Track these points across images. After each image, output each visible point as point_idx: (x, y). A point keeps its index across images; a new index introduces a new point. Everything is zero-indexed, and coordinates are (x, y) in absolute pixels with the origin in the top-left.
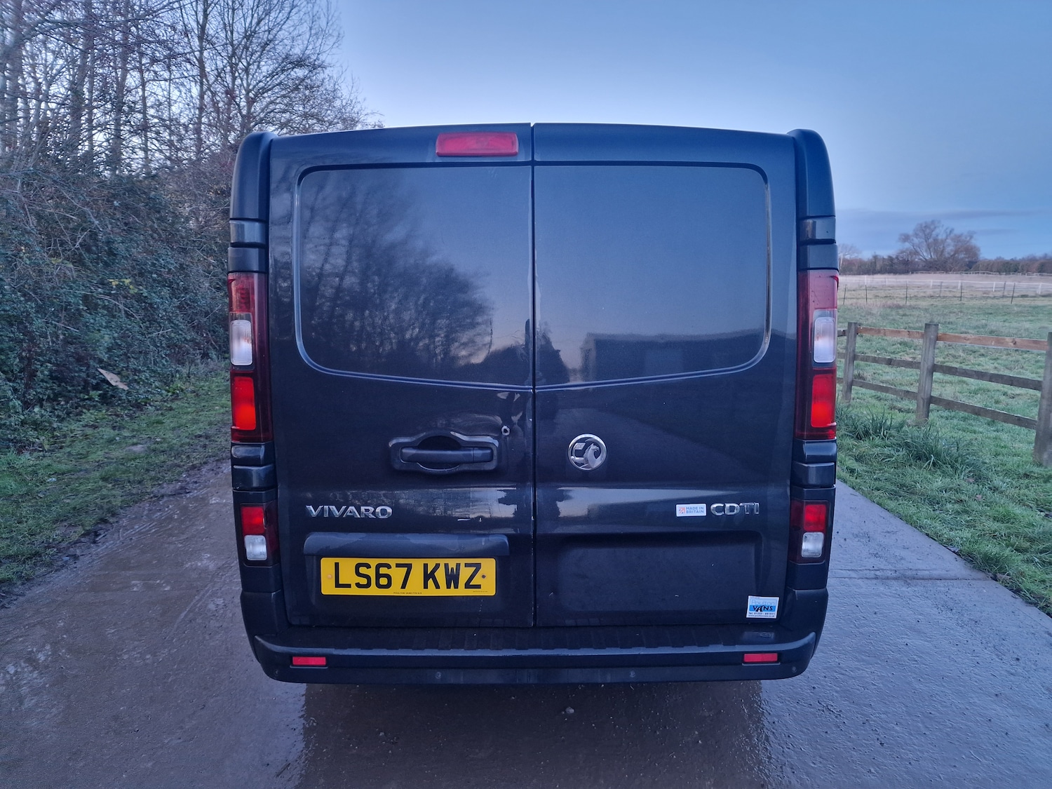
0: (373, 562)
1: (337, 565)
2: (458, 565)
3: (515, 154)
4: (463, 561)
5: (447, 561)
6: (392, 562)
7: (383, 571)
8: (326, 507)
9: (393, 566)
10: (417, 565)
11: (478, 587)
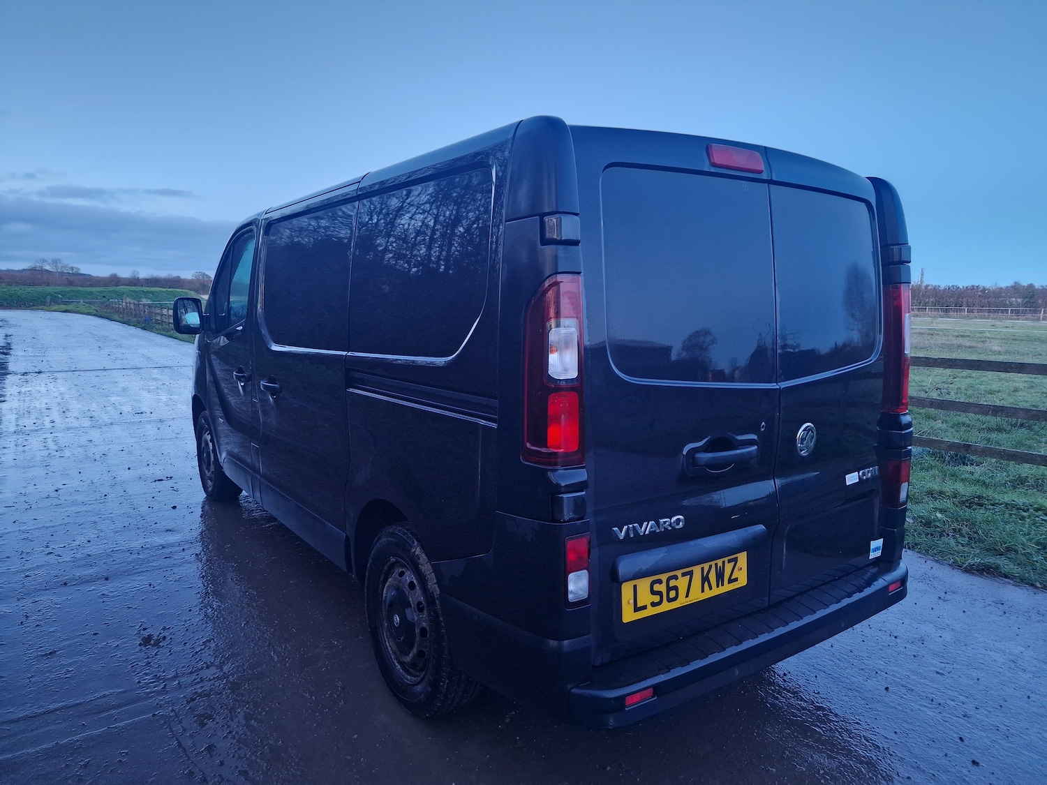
0: (664, 577)
1: (635, 587)
2: (724, 562)
3: (760, 172)
4: (726, 559)
5: (715, 562)
6: (679, 573)
7: (672, 583)
8: (631, 526)
9: (680, 575)
10: (697, 570)
11: (736, 580)
